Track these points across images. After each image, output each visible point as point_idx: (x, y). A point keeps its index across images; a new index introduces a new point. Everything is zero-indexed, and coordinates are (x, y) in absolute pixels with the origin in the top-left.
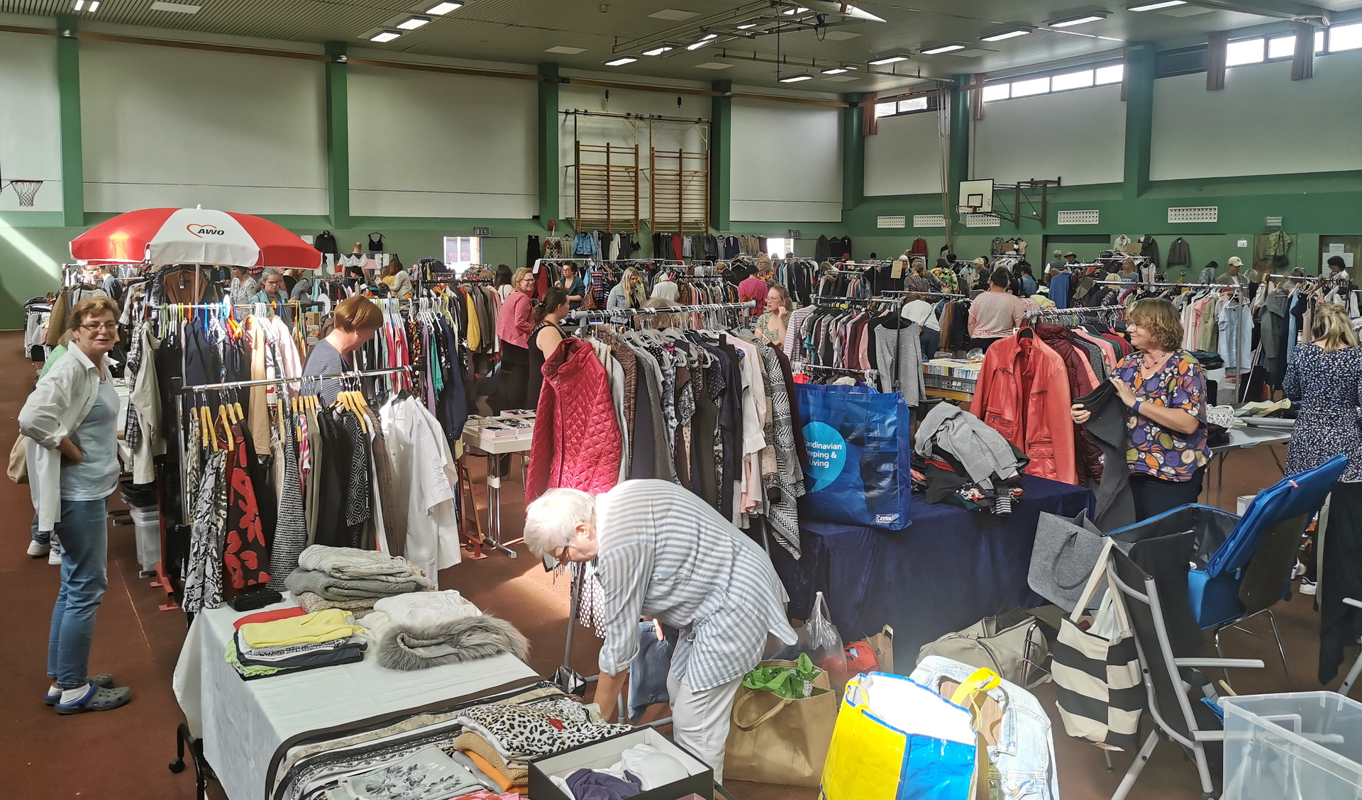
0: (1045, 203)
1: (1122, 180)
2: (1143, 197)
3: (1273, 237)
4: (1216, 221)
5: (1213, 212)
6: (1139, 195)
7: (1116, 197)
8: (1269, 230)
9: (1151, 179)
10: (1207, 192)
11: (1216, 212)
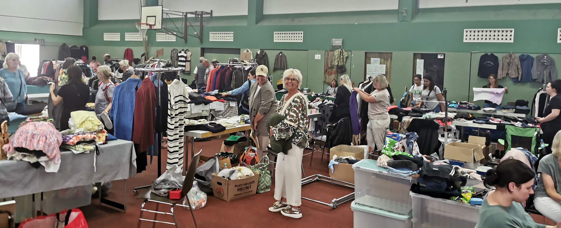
0: (202, 27)
1: (247, 14)
2: (259, 25)
3: (337, 53)
4: (302, 41)
5: (300, 35)
6: (257, 23)
7: (244, 24)
8: (334, 48)
9: (264, 13)
10: (296, 22)
11: (302, 35)
